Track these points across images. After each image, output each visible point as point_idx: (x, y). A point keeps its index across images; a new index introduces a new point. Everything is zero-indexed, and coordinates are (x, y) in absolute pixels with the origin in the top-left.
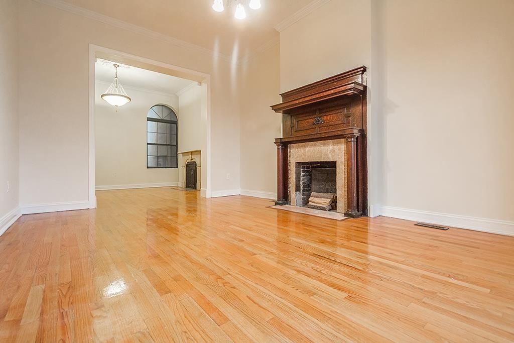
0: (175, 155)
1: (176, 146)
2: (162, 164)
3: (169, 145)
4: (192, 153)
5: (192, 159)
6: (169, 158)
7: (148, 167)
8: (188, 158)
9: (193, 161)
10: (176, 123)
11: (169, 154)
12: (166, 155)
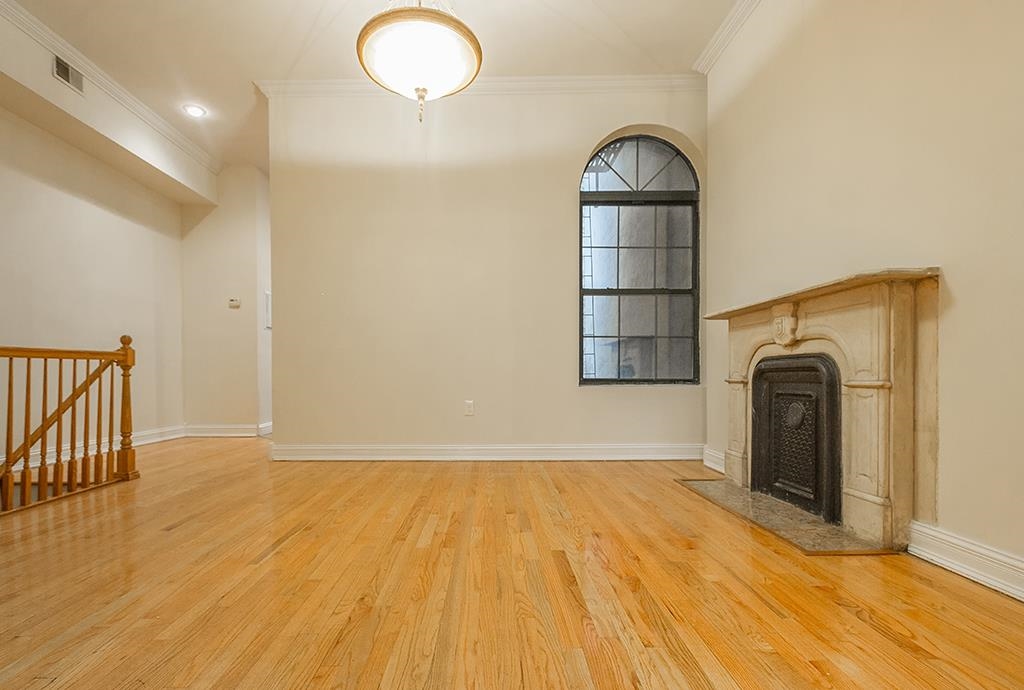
0: (689, 332)
1: (694, 292)
2: (637, 366)
3: (662, 291)
4: (797, 304)
5: (796, 343)
6: (662, 345)
7: (584, 382)
8: (775, 338)
9: (801, 350)
10: (690, 200)
11: (663, 330)
12: (650, 332)
